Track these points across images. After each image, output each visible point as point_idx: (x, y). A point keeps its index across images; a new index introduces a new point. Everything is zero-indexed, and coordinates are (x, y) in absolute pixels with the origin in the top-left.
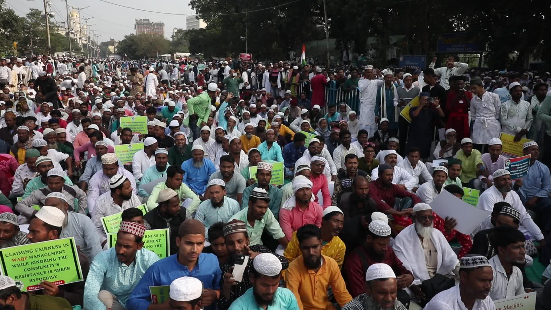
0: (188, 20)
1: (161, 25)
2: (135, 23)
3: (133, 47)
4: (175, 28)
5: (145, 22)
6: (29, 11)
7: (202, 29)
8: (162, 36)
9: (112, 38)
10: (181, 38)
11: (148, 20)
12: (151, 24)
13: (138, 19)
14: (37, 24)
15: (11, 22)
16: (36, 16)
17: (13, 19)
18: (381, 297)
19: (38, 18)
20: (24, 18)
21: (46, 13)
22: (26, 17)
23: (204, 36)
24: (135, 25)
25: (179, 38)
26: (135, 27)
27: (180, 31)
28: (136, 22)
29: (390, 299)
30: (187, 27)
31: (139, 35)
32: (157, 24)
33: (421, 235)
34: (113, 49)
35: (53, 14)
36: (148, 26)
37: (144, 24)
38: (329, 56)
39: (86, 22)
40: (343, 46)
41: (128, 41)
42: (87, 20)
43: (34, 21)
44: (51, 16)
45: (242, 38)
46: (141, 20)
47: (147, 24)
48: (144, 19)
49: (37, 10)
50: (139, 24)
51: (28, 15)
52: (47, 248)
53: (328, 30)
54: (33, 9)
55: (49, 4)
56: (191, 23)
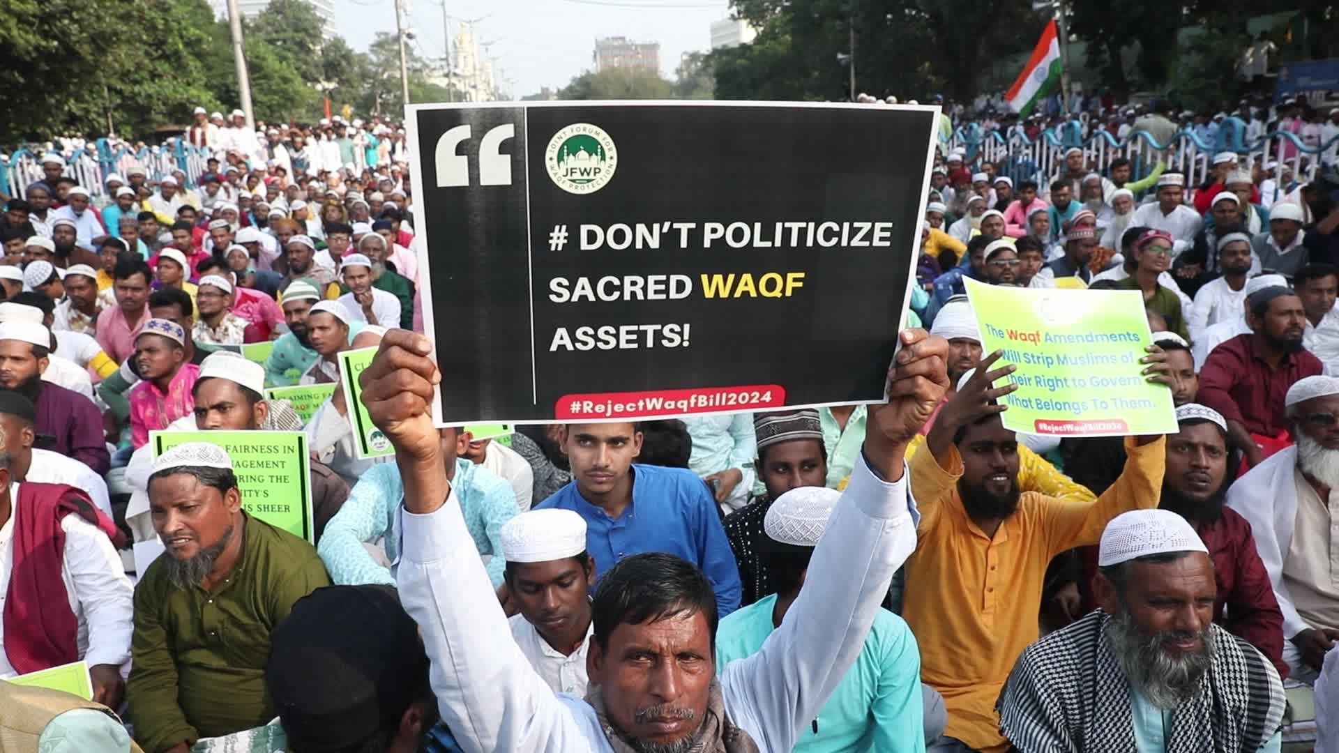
0: (713, 31)
1: (652, 48)
2: (594, 48)
4: (685, 53)
5: (616, 43)
6: (373, 39)
7: (744, 44)
8: (653, 71)
9: (545, 86)
10: (698, 73)
11: (623, 38)
12: (628, 48)
13: (601, 38)
14: (387, 65)
15: (339, 64)
16: (387, 47)
17: (344, 57)
18: (1163, 615)
19: (392, 50)
20: (364, 54)
21: (400, 30)
22: (367, 52)
23: (748, 59)
24: (595, 53)
25: (693, 72)
26: (595, 56)
27: (694, 57)
28: (597, 46)
29: (1196, 622)
31: (602, 73)
32: (644, 47)
33: (1317, 475)
35: (412, 31)
36: (623, 51)
37: (615, 47)
38: (1069, 84)
39: (487, 50)
40: (1106, 56)
41: (578, 88)
42: (489, 47)
43: (382, 58)
44: (410, 36)
45: (840, 56)
46: (608, 39)
47: (620, 47)
48: (615, 36)
49: (386, 31)
50: (602, 49)
51: (373, 46)
52: (250, 449)
53: (1067, 18)
54: (381, 33)
55: (405, 11)
56: (721, 37)
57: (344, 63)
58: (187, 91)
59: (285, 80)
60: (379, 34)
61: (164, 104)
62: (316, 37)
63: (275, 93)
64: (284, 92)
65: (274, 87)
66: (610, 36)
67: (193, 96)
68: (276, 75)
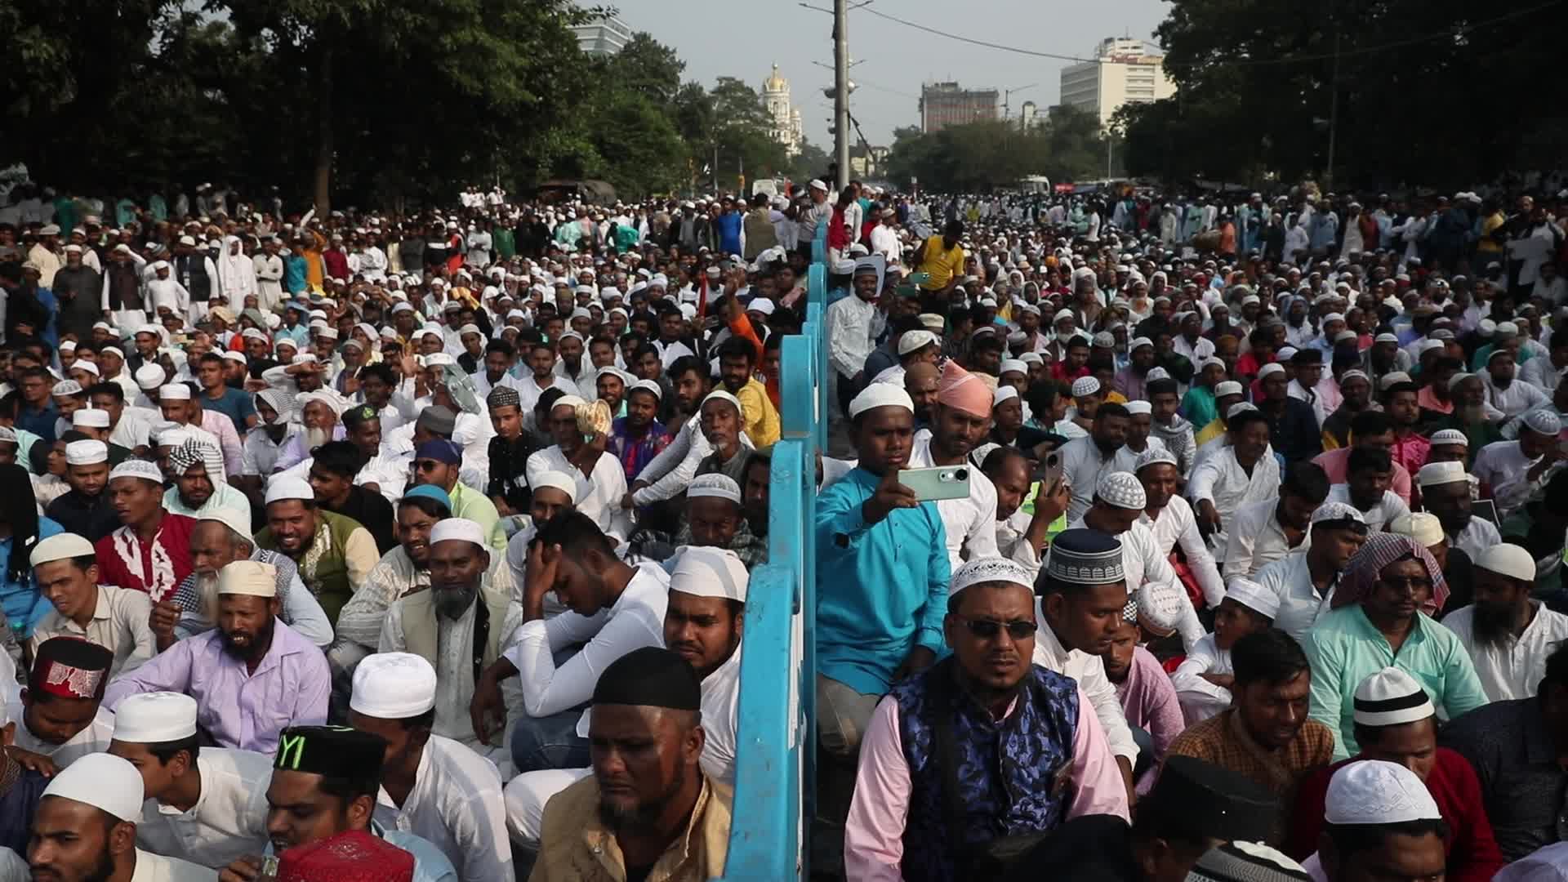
0: (1064, 77)
1: (988, 97)
2: (920, 95)
3: (949, 160)
4: (1030, 103)
5: (947, 90)
11: (955, 85)
12: (963, 95)
13: (929, 84)
16: (728, 94)
24: (922, 100)
26: (921, 106)
28: (924, 93)
30: (1062, 98)
32: (980, 95)
34: (863, 166)
36: (954, 101)
37: (945, 95)
41: (909, 145)
46: (937, 85)
47: (952, 96)
48: (946, 81)
49: (733, 79)
50: (931, 97)
54: (725, 79)
56: (1073, 85)
57: (701, 113)
58: (574, 144)
59: (661, 132)
60: (720, 80)
61: (552, 157)
62: (673, 81)
63: (649, 145)
64: (662, 144)
65: (650, 140)
66: (940, 83)
67: (581, 149)
68: (653, 126)
